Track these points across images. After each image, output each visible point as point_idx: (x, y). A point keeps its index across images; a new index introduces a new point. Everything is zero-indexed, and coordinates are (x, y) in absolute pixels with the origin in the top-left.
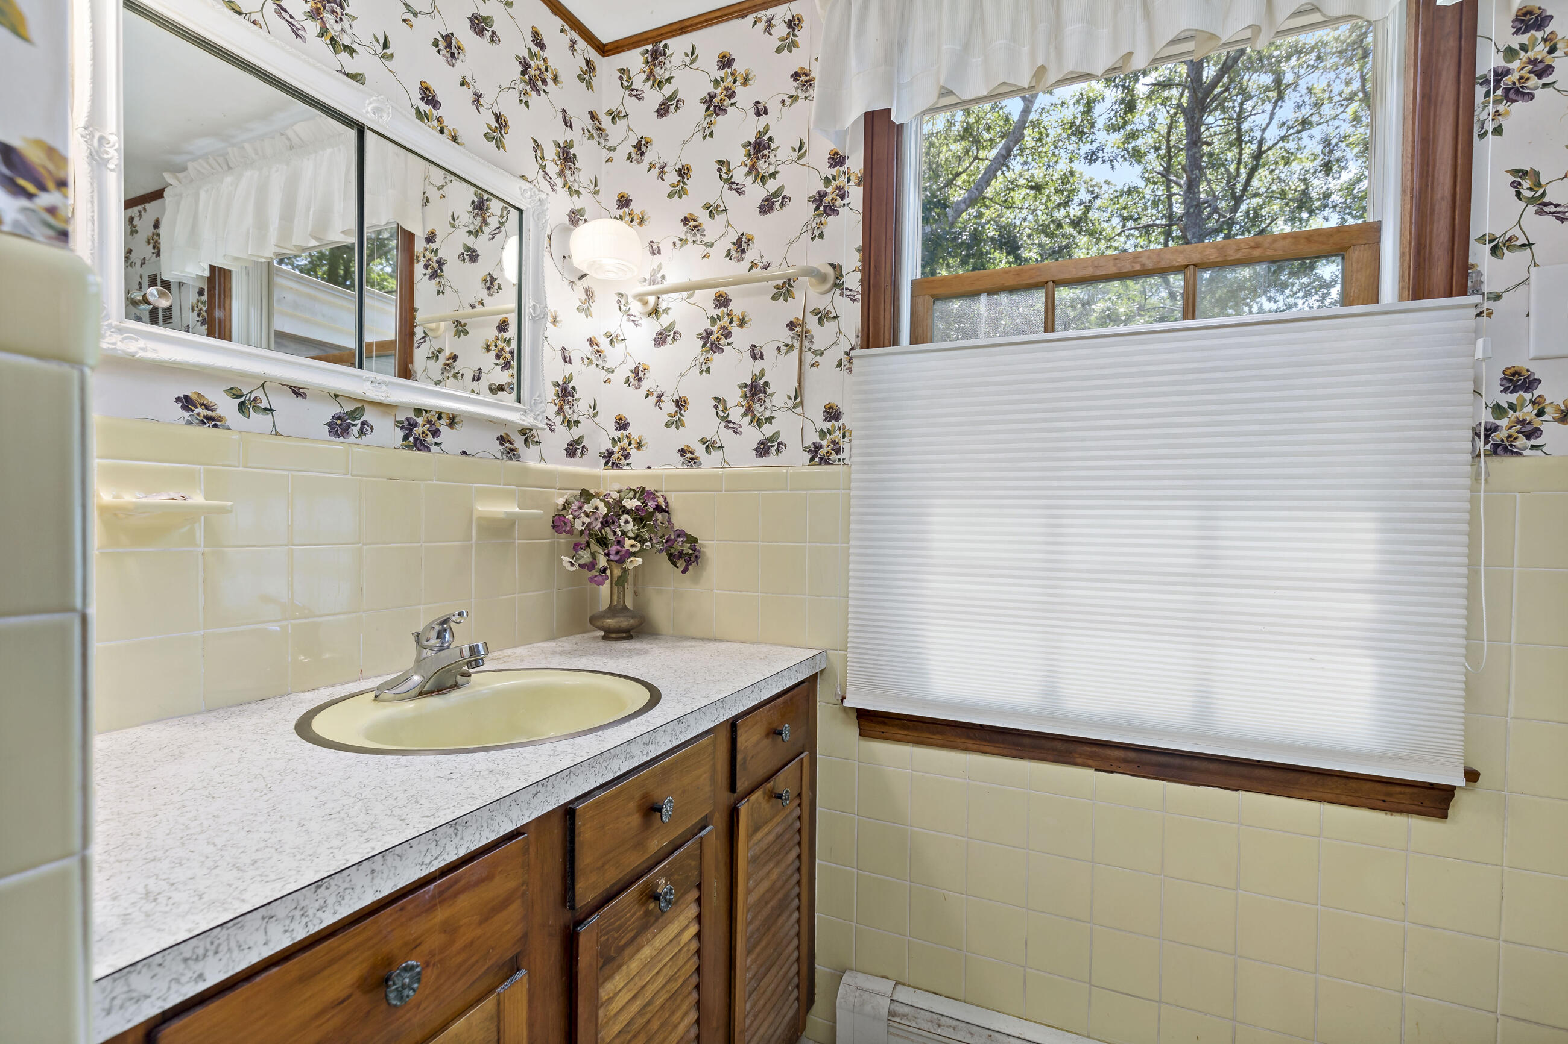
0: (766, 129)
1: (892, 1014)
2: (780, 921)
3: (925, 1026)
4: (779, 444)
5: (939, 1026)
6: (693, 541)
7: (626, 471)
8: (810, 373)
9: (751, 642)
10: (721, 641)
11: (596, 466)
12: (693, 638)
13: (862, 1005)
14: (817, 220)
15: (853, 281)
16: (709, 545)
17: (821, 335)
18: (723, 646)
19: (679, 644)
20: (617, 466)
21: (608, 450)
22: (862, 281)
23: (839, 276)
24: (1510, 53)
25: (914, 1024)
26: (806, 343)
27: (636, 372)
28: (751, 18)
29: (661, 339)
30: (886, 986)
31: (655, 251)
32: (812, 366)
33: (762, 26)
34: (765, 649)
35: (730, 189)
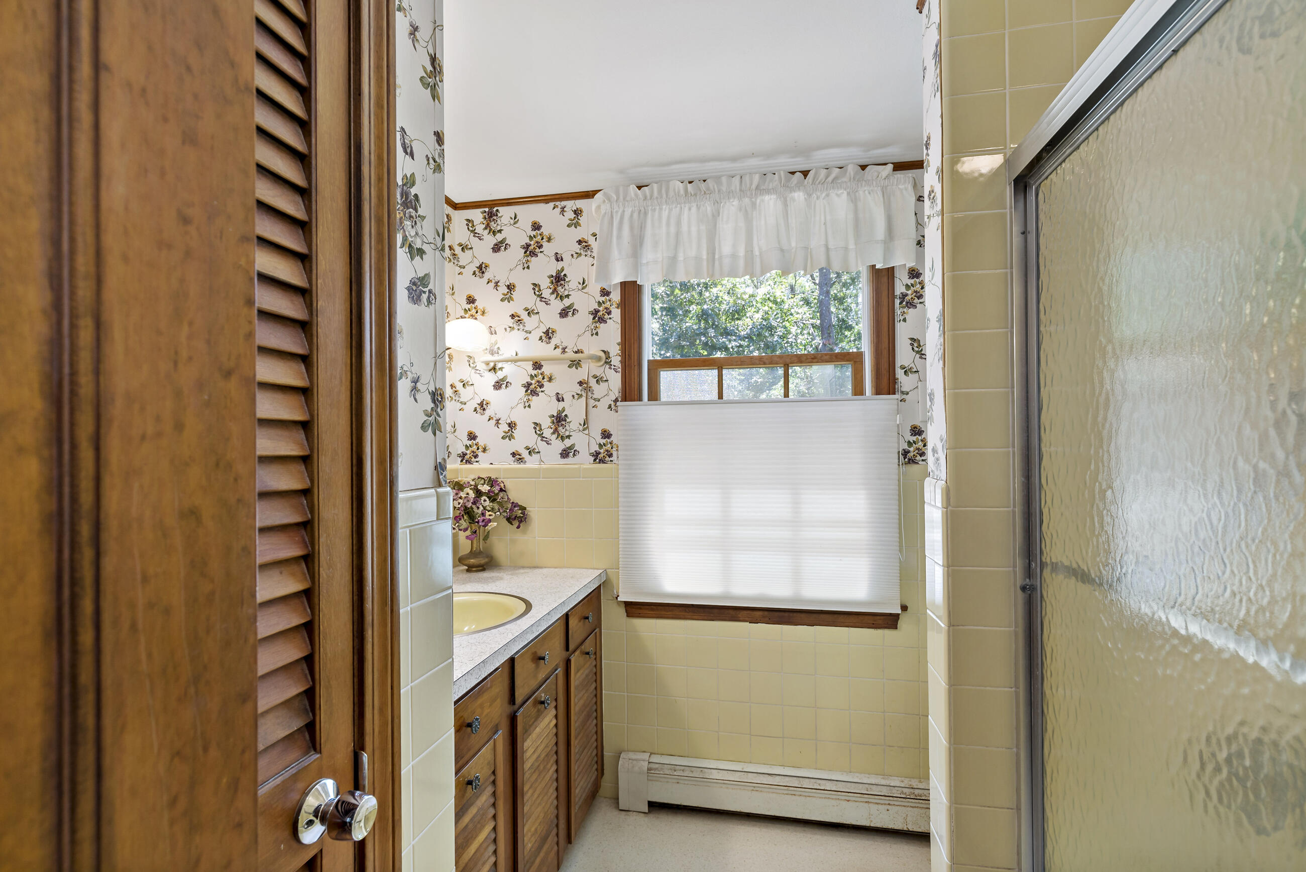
0: (563, 270)
1: (649, 769)
2: (588, 724)
3: (668, 773)
4: (575, 451)
5: (675, 771)
6: (523, 509)
7: (475, 466)
8: (592, 411)
9: (560, 568)
10: (541, 568)
11: (455, 462)
12: (523, 567)
13: (633, 767)
14: (594, 325)
15: (616, 361)
16: (533, 512)
17: (599, 390)
18: (545, 571)
19: (517, 572)
20: (469, 462)
21: (462, 452)
22: (621, 362)
23: (608, 357)
24: (908, 287)
25: (662, 773)
26: (589, 394)
27: (481, 404)
28: (551, 205)
29: (498, 386)
30: (646, 756)
31: (492, 331)
32: (593, 407)
33: (558, 210)
34: (571, 571)
35: (541, 301)
